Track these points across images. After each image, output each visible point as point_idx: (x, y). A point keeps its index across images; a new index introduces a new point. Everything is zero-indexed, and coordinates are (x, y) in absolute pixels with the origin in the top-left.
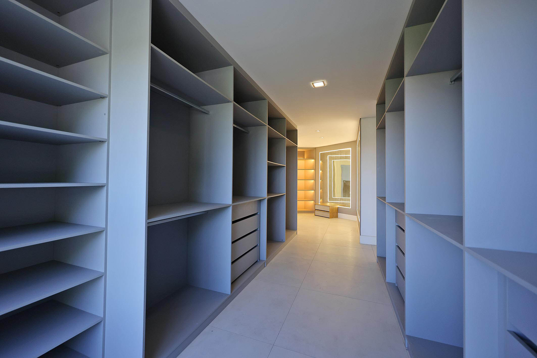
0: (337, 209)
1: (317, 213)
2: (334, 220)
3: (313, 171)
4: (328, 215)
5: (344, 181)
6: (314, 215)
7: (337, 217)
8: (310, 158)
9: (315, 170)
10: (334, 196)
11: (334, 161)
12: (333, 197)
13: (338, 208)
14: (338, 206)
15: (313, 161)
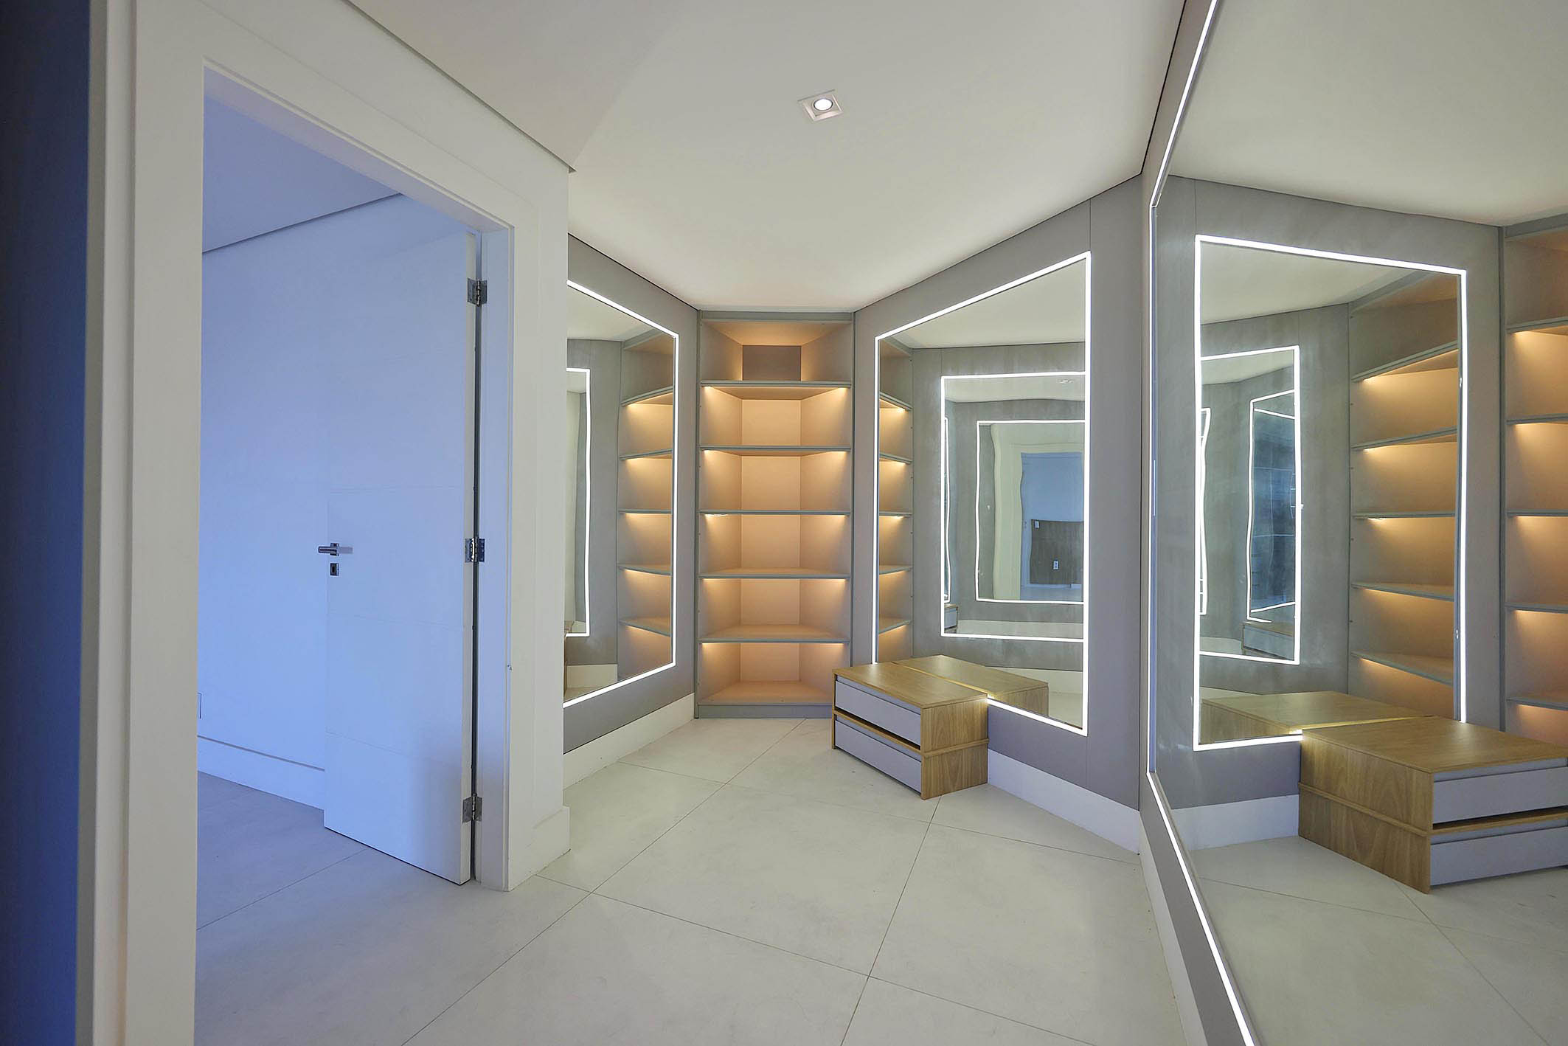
0: (978, 724)
1: (848, 732)
2: (952, 807)
3: (842, 455)
4: (912, 768)
5: (1033, 521)
6: (830, 746)
7: (977, 778)
8: (829, 377)
9: (851, 451)
10: (988, 590)
11: (987, 430)
12: (978, 599)
13: (989, 711)
14: (989, 700)
15: (840, 394)
